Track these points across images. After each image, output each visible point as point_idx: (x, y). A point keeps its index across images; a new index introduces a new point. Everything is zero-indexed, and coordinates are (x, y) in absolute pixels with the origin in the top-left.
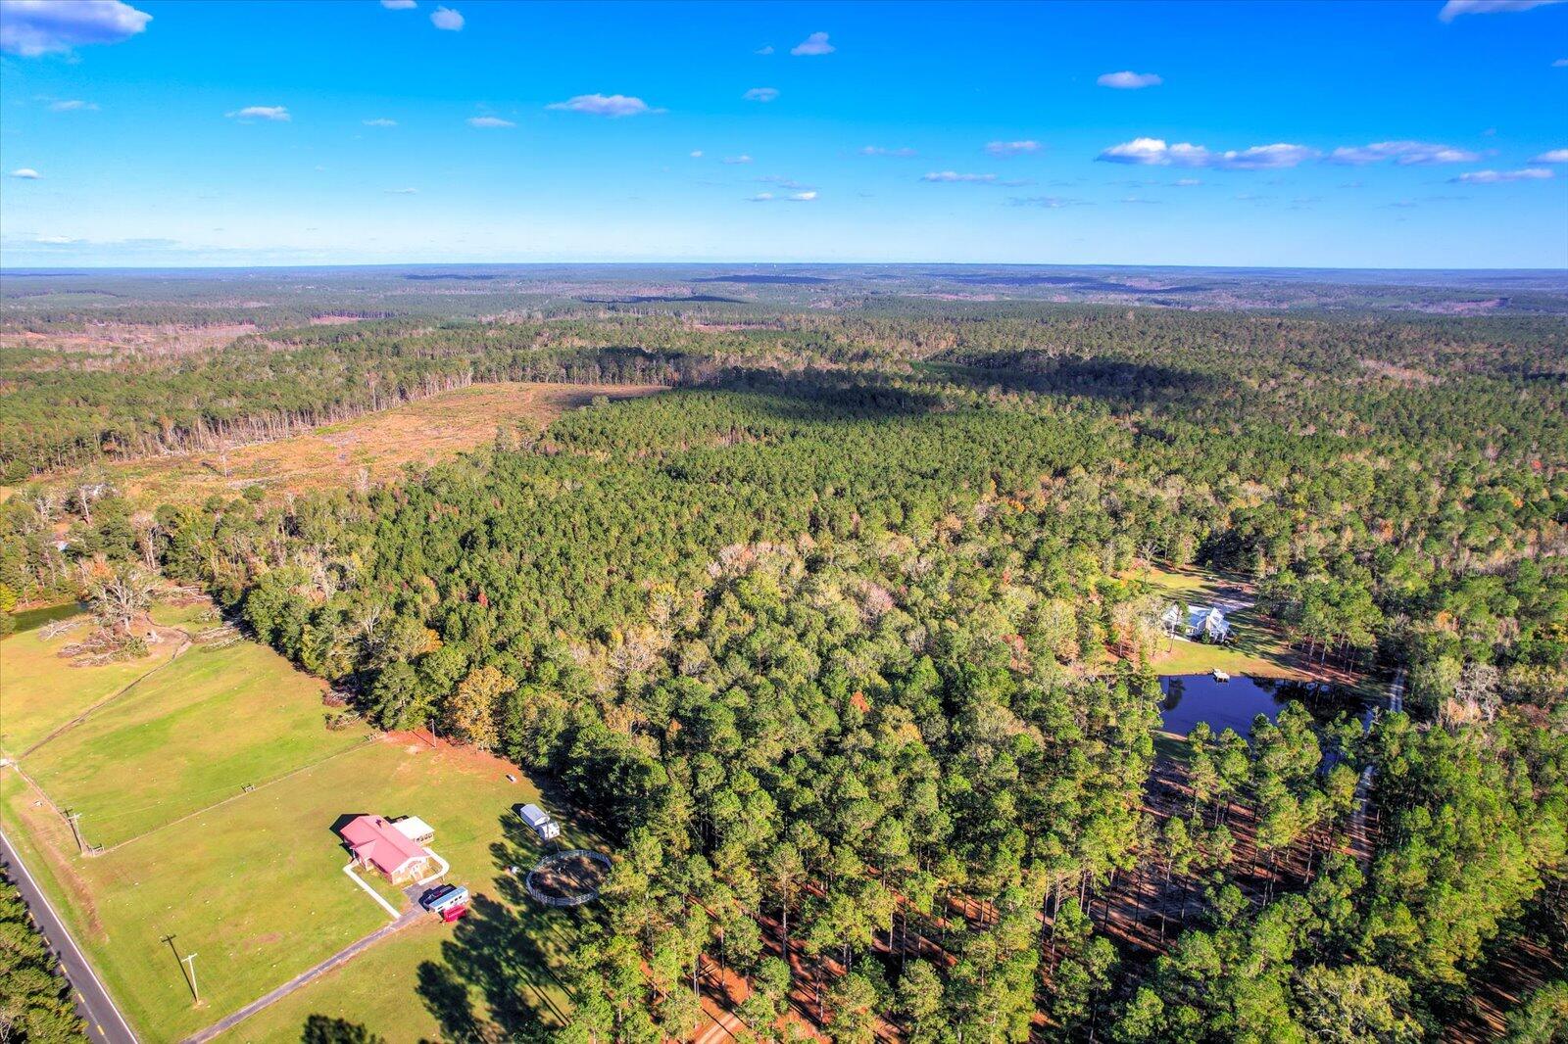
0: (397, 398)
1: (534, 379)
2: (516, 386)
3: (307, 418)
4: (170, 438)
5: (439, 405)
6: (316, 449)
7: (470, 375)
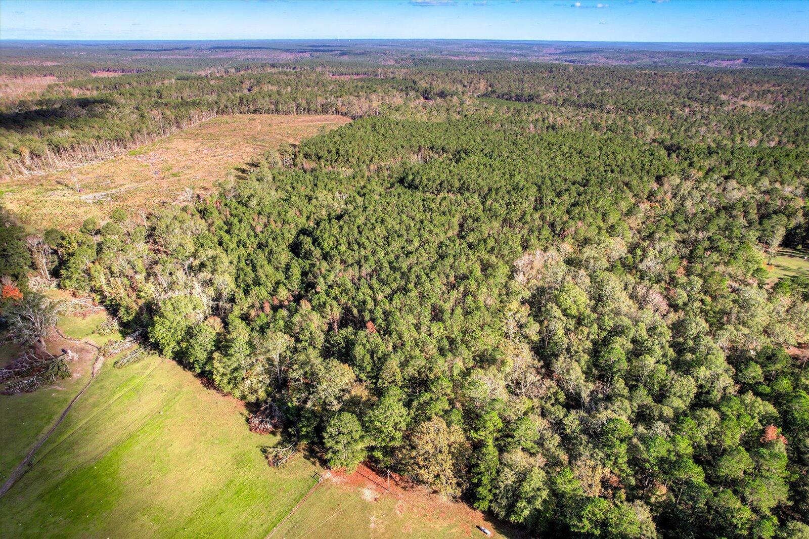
0: (174, 128)
1: (255, 112)
2: (246, 117)
3: (121, 144)
4: (28, 161)
5: (204, 132)
6: (134, 167)
7: (215, 110)
